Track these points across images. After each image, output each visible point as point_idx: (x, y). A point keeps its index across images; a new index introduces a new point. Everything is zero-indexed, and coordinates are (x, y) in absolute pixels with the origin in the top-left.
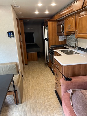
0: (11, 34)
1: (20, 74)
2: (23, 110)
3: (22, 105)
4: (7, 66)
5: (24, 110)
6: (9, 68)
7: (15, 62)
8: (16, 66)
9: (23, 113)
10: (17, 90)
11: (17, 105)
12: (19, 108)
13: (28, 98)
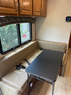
0: (69, 19)
1: (67, 54)
2: (64, 82)
3: (64, 79)
4: (58, 45)
5: (66, 83)
6: (59, 47)
7: (65, 43)
8: (65, 47)
9: (64, 84)
10: (63, 66)
11: (60, 76)
12: (61, 79)
13: (69, 75)
